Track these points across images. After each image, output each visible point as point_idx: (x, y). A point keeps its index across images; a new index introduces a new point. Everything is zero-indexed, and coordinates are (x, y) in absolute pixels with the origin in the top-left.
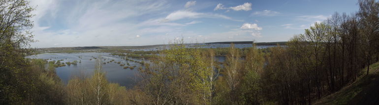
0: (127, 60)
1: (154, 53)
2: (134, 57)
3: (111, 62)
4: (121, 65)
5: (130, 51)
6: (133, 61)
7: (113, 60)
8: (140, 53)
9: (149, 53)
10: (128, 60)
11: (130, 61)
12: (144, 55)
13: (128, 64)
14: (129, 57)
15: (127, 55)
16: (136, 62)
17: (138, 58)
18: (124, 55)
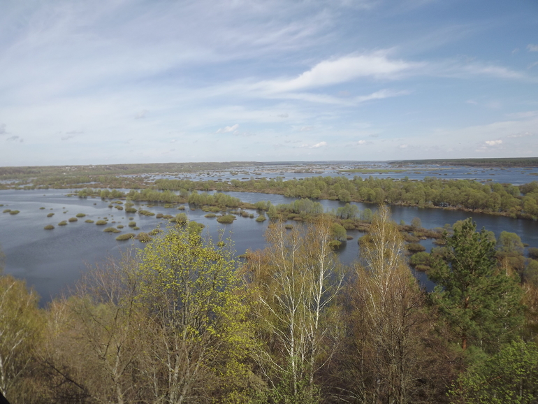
0: (130, 212)
1: (223, 188)
2: (153, 202)
3: (72, 221)
4: (110, 231)
5: (141, 180)
6: (148, 215)
7: (81, 216)
8: (177, 186)
9: (205, 188)
10: (134, 212)
11: (141, 213)
12: (190, 194)
13: (133, 226)
14: (137, 201)
15: (131, 195)
16: (159, 217)
17: (167, 202)
18: (121, 196)
